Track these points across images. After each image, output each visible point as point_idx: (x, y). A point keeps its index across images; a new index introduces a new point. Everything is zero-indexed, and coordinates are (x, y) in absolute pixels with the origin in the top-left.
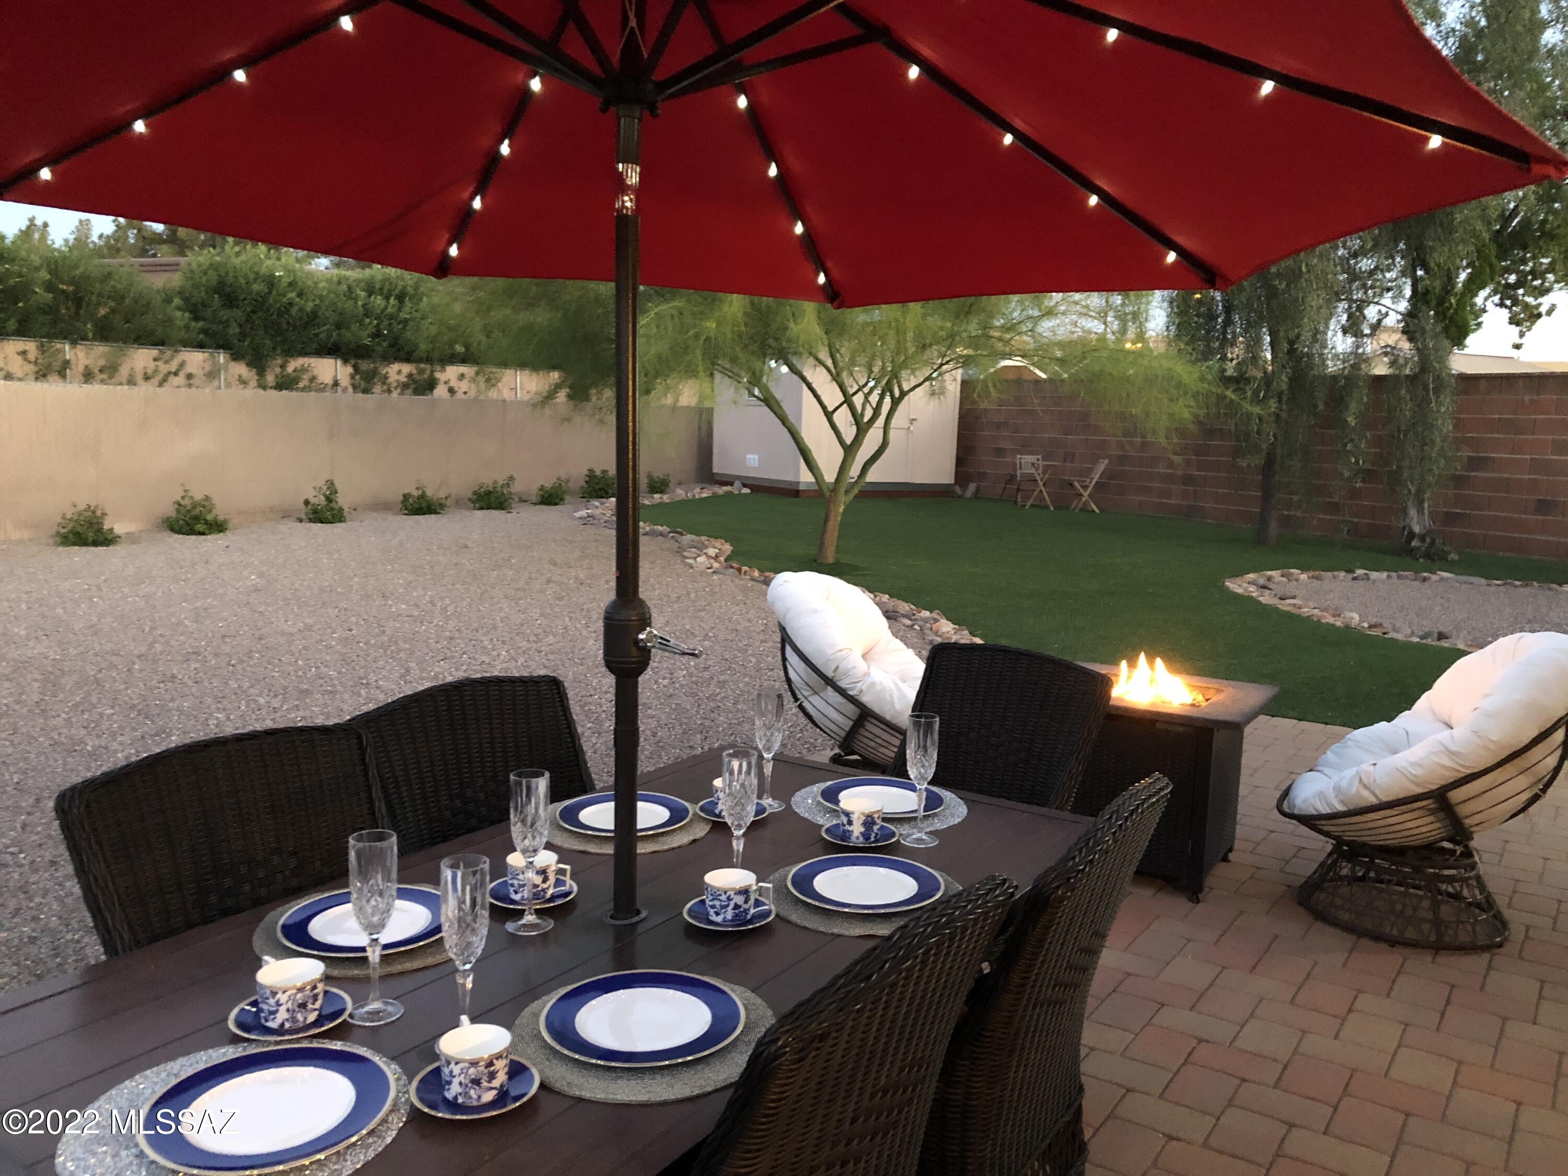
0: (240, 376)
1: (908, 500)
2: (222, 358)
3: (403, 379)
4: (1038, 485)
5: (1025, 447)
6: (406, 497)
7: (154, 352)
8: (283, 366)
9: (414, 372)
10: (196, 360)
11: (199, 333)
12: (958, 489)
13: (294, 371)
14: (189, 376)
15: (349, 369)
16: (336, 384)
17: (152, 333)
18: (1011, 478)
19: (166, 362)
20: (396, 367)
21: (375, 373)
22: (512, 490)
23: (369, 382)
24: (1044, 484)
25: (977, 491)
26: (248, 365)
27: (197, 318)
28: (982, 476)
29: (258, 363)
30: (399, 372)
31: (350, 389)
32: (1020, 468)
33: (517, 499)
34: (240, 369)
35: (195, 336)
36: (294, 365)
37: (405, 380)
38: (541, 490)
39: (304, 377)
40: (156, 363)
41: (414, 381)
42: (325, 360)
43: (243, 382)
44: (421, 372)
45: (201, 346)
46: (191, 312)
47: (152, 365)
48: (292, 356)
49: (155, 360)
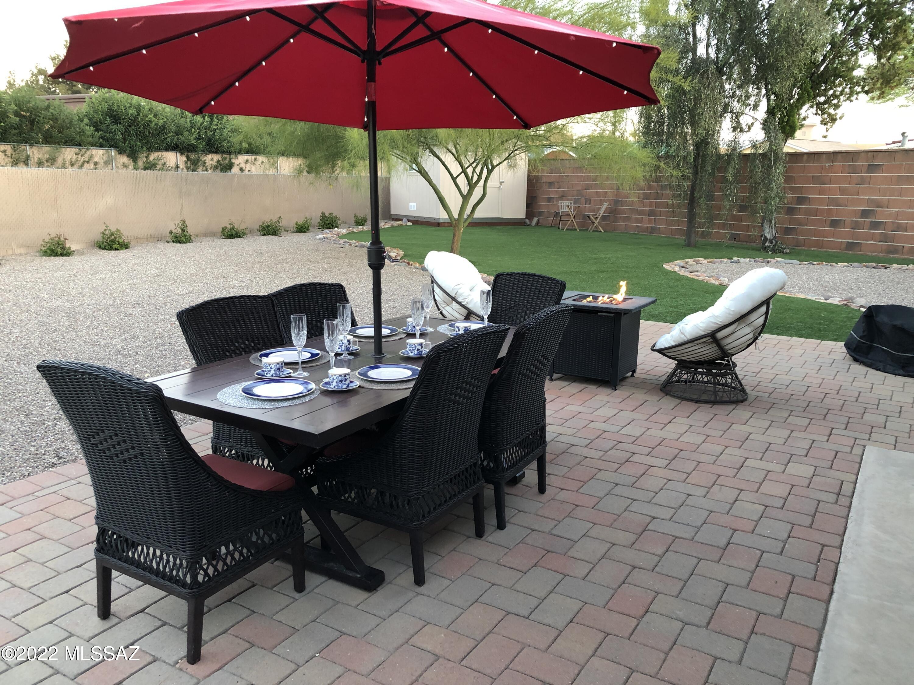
0: (124, 163)
1: (499, 227)
2: (113, 152)
3: (214, 163)
4: (571, 218)
5: (563, 197)
6: (224, 229)
7: (76, 150)
8: (147, 157)
9: (220, 159)
10: (99, 154)
11: (99, 138)
12: (527, 221)
13: (154, 160)
14: (96, 163)
15: (184, 158)
16: (177, 167)
17: (73, 139)
18: (557, 214)
19: (82, 156)
20: (210, 156)
21: (198, 160)
22: (281, 225)
23: (195, 166)
24: (574, 218)
25: (538, 222)
26: (128, 156)
27: (97, 130)
28: (540, 214)
29: (133, 155)
30: (212, 160)
31: (185, 170)
32: (561, 209)
33: (283, 230)
34: (123, 159)
35: (97, 141)
36: (153, 156)
37: (215, 164)
38: (296, 224)
39: (160, 163)
40: (77, 156)
41: (221, 165)
42: (170, 153)
43: (126, 167)
44: (225, 159)
45: (101, 146)
46: (94, 126)
47: (74, 157)
48: (152, 151)
49: (76, 154)
